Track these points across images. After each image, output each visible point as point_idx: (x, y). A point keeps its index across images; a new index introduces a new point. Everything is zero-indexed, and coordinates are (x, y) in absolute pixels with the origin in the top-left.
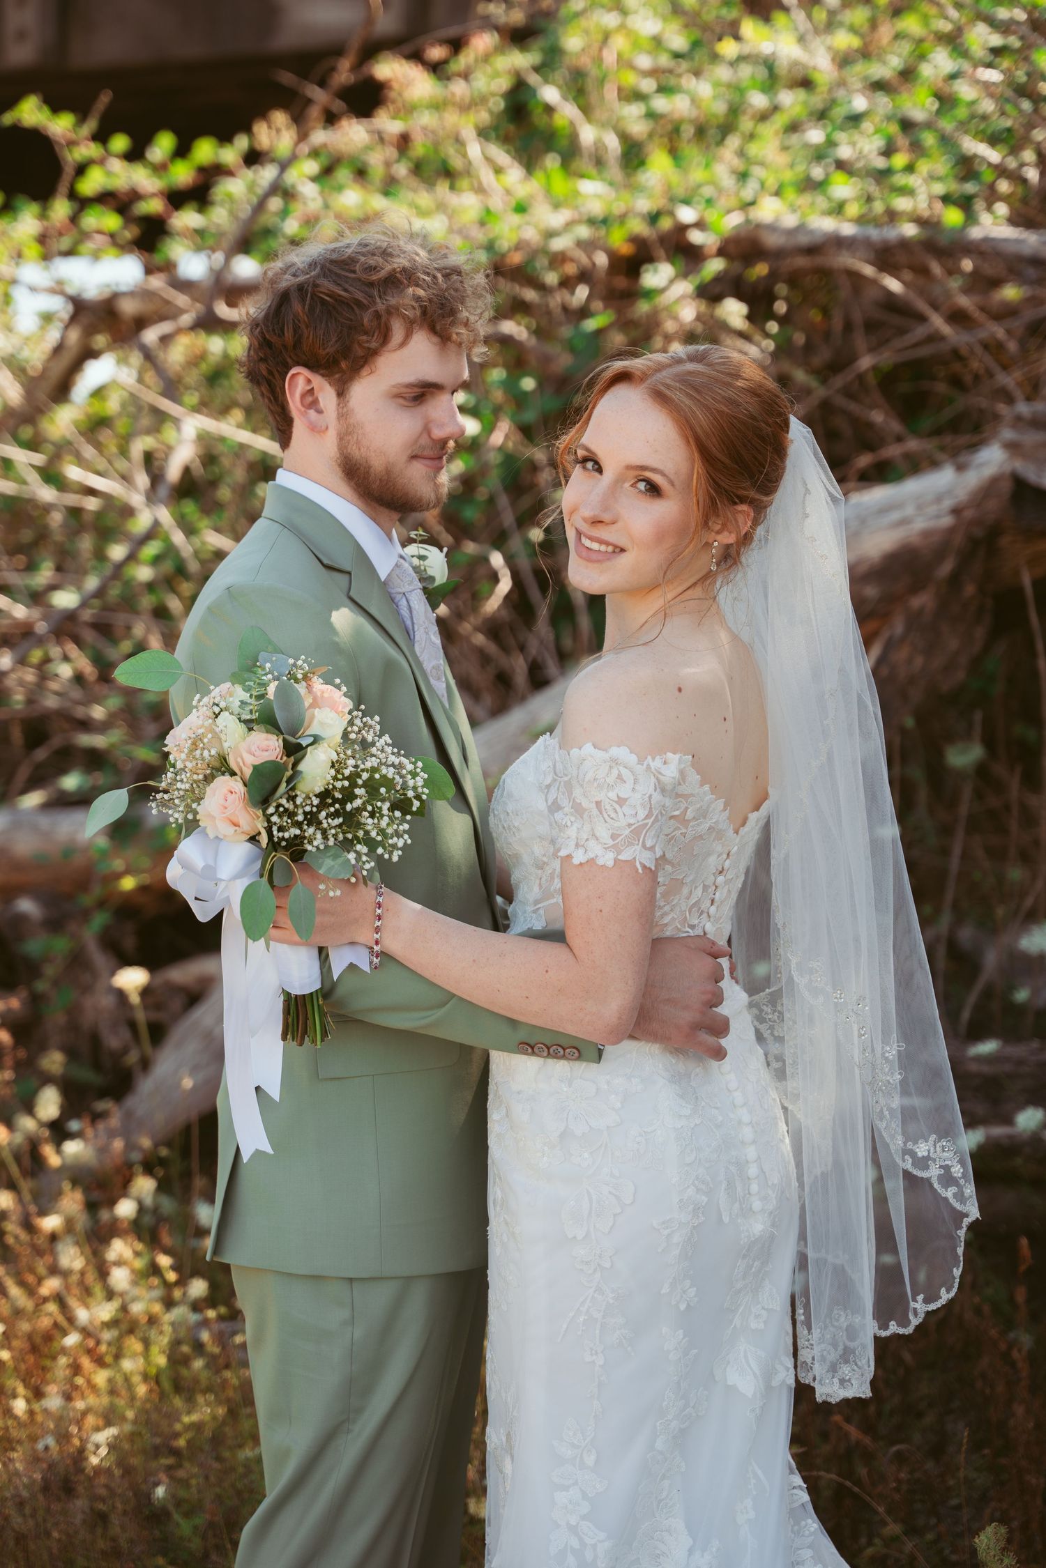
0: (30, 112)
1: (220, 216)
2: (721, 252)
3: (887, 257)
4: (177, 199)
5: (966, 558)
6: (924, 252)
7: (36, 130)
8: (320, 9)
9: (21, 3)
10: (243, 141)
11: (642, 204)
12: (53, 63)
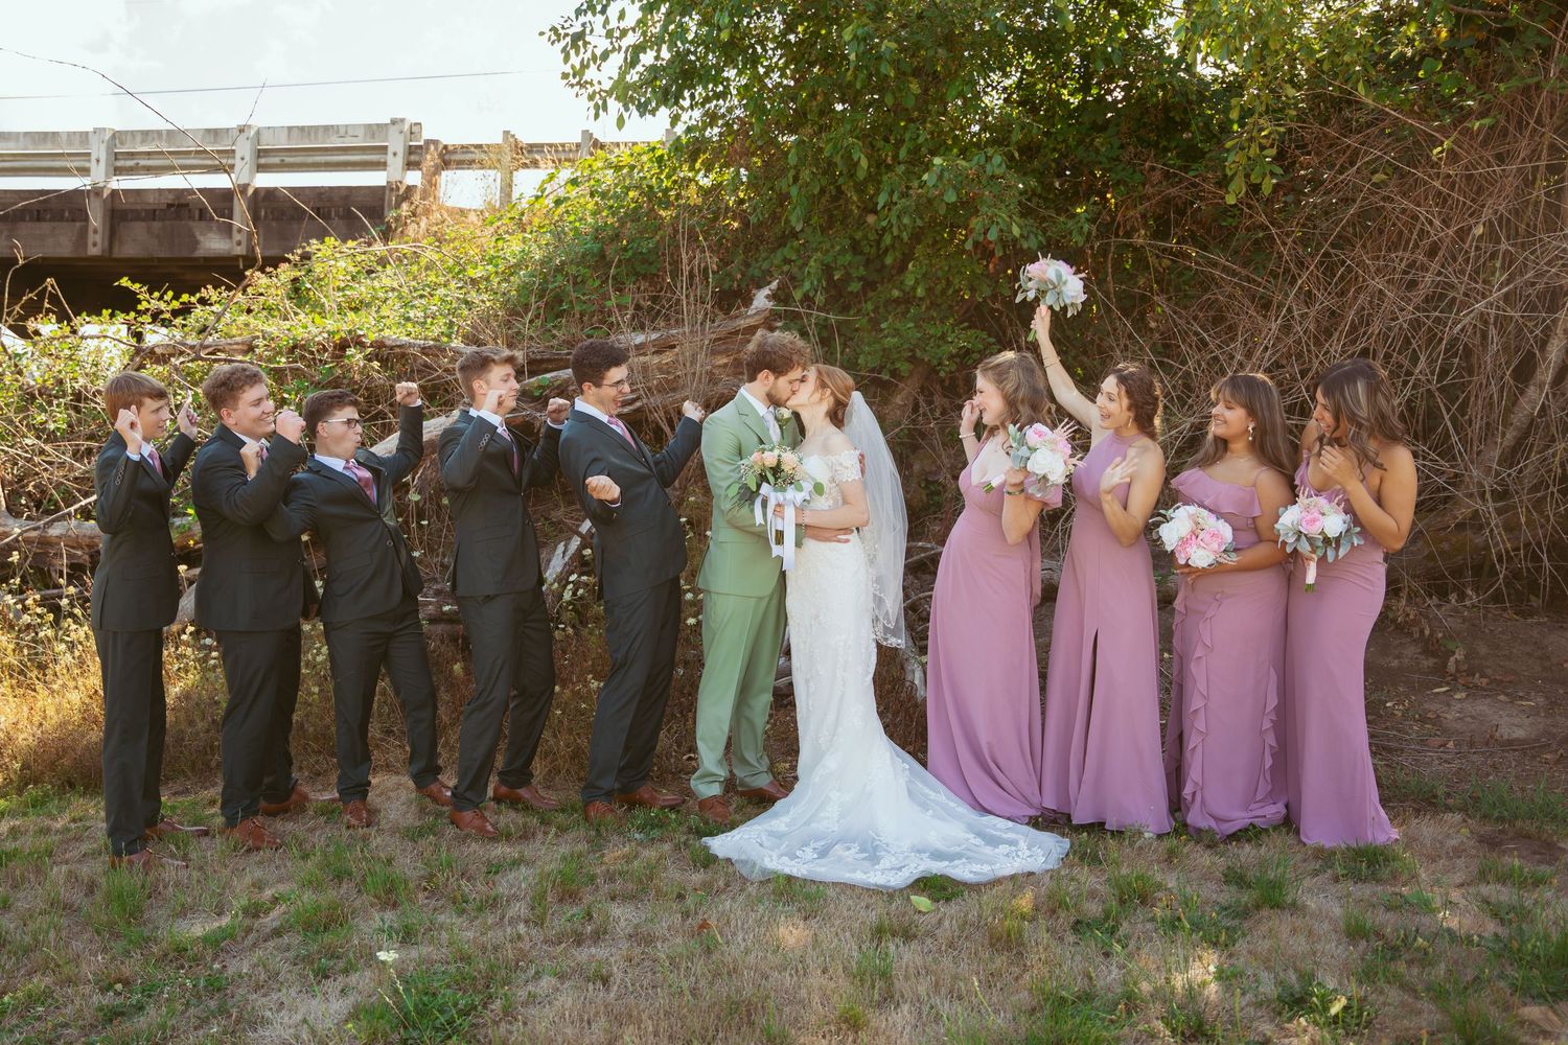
0: (125, 282)
1: (191, 319)
2: (371, 346)
3: (424, 350)
4: (175, 313)
6: (436, 350)
7: (127, 288)
8: (213, 244)
9: (95, 232)
10: (198, 295)
11: (346, 328)
12: (107, 254)
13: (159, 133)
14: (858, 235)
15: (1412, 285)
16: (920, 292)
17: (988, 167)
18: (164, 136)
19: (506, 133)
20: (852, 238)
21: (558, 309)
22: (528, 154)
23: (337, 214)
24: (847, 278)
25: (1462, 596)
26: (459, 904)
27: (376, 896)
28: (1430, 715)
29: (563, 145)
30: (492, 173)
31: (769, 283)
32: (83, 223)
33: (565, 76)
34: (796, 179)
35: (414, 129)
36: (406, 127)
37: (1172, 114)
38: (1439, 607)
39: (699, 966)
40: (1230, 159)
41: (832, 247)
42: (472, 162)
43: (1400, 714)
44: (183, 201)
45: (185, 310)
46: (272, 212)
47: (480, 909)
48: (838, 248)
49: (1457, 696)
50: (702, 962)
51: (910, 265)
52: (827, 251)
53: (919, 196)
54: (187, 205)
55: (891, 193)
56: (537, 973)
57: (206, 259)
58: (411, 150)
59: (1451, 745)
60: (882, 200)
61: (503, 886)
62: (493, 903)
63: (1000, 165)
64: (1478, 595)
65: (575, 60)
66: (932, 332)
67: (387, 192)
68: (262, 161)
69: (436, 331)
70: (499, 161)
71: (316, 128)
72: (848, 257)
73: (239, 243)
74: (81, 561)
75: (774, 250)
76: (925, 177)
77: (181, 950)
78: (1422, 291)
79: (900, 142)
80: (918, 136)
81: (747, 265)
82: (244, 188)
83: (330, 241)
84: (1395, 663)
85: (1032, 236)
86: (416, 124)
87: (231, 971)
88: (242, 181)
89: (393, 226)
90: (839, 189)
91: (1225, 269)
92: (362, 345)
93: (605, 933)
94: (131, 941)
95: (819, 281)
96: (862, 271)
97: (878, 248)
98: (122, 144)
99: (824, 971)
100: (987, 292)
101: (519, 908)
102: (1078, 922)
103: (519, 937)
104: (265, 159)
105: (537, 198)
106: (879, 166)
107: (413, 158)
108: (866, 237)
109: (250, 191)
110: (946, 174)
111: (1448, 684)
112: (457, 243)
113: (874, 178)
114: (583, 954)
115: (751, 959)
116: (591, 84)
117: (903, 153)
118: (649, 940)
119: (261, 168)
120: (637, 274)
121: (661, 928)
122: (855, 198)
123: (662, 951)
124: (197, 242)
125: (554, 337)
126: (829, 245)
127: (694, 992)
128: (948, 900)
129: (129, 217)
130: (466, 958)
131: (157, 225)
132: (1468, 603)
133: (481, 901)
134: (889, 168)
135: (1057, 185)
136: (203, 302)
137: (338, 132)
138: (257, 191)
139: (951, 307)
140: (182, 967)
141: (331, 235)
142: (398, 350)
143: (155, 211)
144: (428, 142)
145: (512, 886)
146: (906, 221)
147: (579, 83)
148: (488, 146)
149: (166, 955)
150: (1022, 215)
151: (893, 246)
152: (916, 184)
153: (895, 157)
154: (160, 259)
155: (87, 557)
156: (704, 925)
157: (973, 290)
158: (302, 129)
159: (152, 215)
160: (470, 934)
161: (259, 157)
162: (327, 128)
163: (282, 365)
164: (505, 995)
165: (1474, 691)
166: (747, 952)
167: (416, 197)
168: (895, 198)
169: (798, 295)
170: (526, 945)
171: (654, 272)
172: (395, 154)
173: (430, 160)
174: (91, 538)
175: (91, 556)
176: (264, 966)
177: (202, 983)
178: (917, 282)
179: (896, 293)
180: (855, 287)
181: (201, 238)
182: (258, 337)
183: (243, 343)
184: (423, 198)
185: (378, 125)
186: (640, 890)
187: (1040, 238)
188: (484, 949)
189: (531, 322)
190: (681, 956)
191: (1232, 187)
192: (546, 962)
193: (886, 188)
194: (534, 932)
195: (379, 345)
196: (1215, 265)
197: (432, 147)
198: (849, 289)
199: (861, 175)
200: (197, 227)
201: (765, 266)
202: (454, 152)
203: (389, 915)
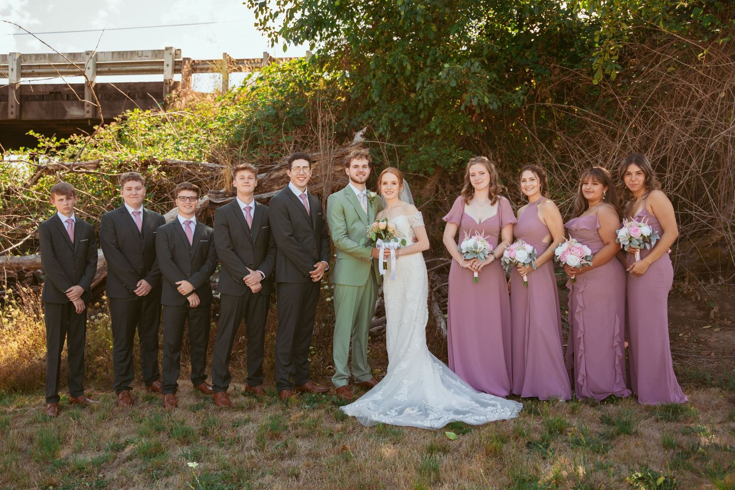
0: (31, 133)
1: (67, 152)
2: (161, 164)
3: (188, 165)
4: (58, 148)
5: (202, 213)
6: (194, 165)
7: (32, 136)
8: (75, 112)
9: (12, 107)
10: (69, 139)
11: (147, 155)
12: (19, 118)
13: (44, 55)
14: (406, 104)
15: (688, 123)
16: (438, 132)
17: (472, 69)
18: (47, 57)
19: (225, 54)
20: (403, 105)
21: (255, 144)
22: (237, 65)
23: (139, 97)
24: (401, 126)
25: (717, 280)
26: (221, 442)
27: (178, 439)
28: (702, 340)
29: (254, 60)
30: (218, 74)
31: (362, 129)
32: (5, 102)
33: (256, 25)
34: (374, 76)
35: (178, 52)
36: (173, 52)
37: (564, 39)
38: (705, 285)
39: (343, 468)
40: (595, 62)
41: (394, 110)
42: (208, 69)
43: (686, 339)
44: (58, 91)
45: (63, 147)
46: (105, 96)
47: (231, 444)
48: (396, 110)
49: (716, 330)
50: (344, 466)
51: (433, 118)
52: (391, 112)
53: (437, 84)
54: (60, 93)
55: (423, 82)
56: (263, 473)
57: (71, 120)
58: (176, 63)
59: (713, 354)
60: (418, 85)
61: (242, 432)
62: (237, 441)
63: (478, 67)
64: (725, 279)
65: (261, 17)
66: (444, 152)
67: (164, 85)
68: (99, 69)
69: (193, 156)
70: (221, 68)
71: (127, 52)
72: (402, 115)
73: (88, 112)
74: (13, 276)
75: (364, 112)
76: (440, 74)
77: (81, 469)
78: (693, 127)
79: (427, 56)
80: (436, 53)
81: (350, 120)
82: (89, 84)
83: (137, 110)
84: (683, 314)
85: (494, 102)
86: (178, 50)
87: (108, 478)
88: (89, 80)
89: (168, 102)
90: (396, 80)
91: (593, 118)
92: (155, 163)
93: (295, 453)
94: (55, 465)
95: (387, 127)
96: (409, 122)
97: (417, 110)
98: (25, 61)
99: (405, 469)
100: (472, 131)
101: (251, 443)
102: (529, 443)
103: (252, 457)
104: (100, 69)
105: (243, 87)
106: (417, 68)
107: (177, 67)
108: (410, 104)
109: (93, 85)
110: (451, 72)
111: (711, 324)
112: (202, 111)
113: (414, 75)
114: (286, 464)
115: (369, 464)
116: (270, 29)
117: (428, 62)
118: (317, 456)
119: (99, 73)
120: (295, 125)
121: (323, 450)
122: (404, 85)
123: (324, 461)
124: (66, 112)
125: (254, 158)
126: (391, 109)
127: (342, 481)
128: (464, 434)
129: (30, 99)
130: (226, 467)
131: (44, 103)
132: (720, 283)
133: (231, 440)
134: (422, 69)
135: (507, 76)
136: (72, 142)
137: (138, 54)
138: (96, 85)
139: (454, 139)
140: (83, 477)
141: (137, 108)
142: (174, 166)
143: (43, 96)
144: (185, 59)
145: (246, 432)
146: (431, 96)
147: (263, 28)
148: (216, 61)
149: (74, 471)
150: (490, 92)
151: (424, 109)
152: (435, 77)
153: (425, 64)
154: (46, 121)
155: (16, 274)
156: (344, 448)
157: (465, 130)
158: (119, 53)
159: (42, 98)
160: (227, 456)
161: (97, 67)
162: (132, 53)
163: (115, 174)
164: (248, 484)
165: (724, 328)
166: (366, 460)
167: (180, 88)
168: (425, 85)
169: (376, 134)
170: (256, 460)
171: (303, 124)
172: (168, 65)
173: (186, 68)
174: (18, 264)
175: (18, 273)
176: (125, 475)
177: (94, 484)
178: (437, 127)
179: (426, 133)
180: (405, 130)
181: (68, 110)
182: (102, 160)
183: (94, 163)
184: (183, 88)
185: (159, 51)
186: (311, 432)
187: (499, 103)
188: (235, 463)
189: (242, 150)
190: (333, 463)
191: (596, 76)
192: (267, 468)
193: (420, 79)
194: (259, 454)
195: (164, 163)
196: (587, 115)
197: (187, 62)
198: (403, 131)
199: (408, 73)
200: (66, 104)
201: (359, 120)
202: (198, 64)
203: (185, 448)
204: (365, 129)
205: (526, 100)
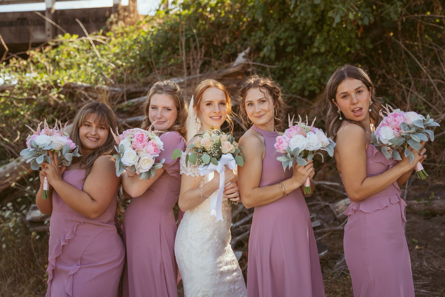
2: (63, 87)
8: (38, 36)
24: (285, 46)
31: (245, 49)
44: (24, 17)
48: (283, 29)
54: (25, 19)
67: (113, 9)
73: (49, 36)
82: (49, 10)
83: (67, 35)
88: (49, 6)
92: (58, 87)
95: (272, 47)
109: (53, 11)
131: (13, 28)
138: (56, 11)
142: (74, 89)
143: (12, 22)
154: (16, 44)
159: (11, 24)
163: (23, 97)
169: (261, 55)
180: (289, 49)
181: (32, 34)
200: (31, 28)
204: (248, 50)
205: (403, 13)
